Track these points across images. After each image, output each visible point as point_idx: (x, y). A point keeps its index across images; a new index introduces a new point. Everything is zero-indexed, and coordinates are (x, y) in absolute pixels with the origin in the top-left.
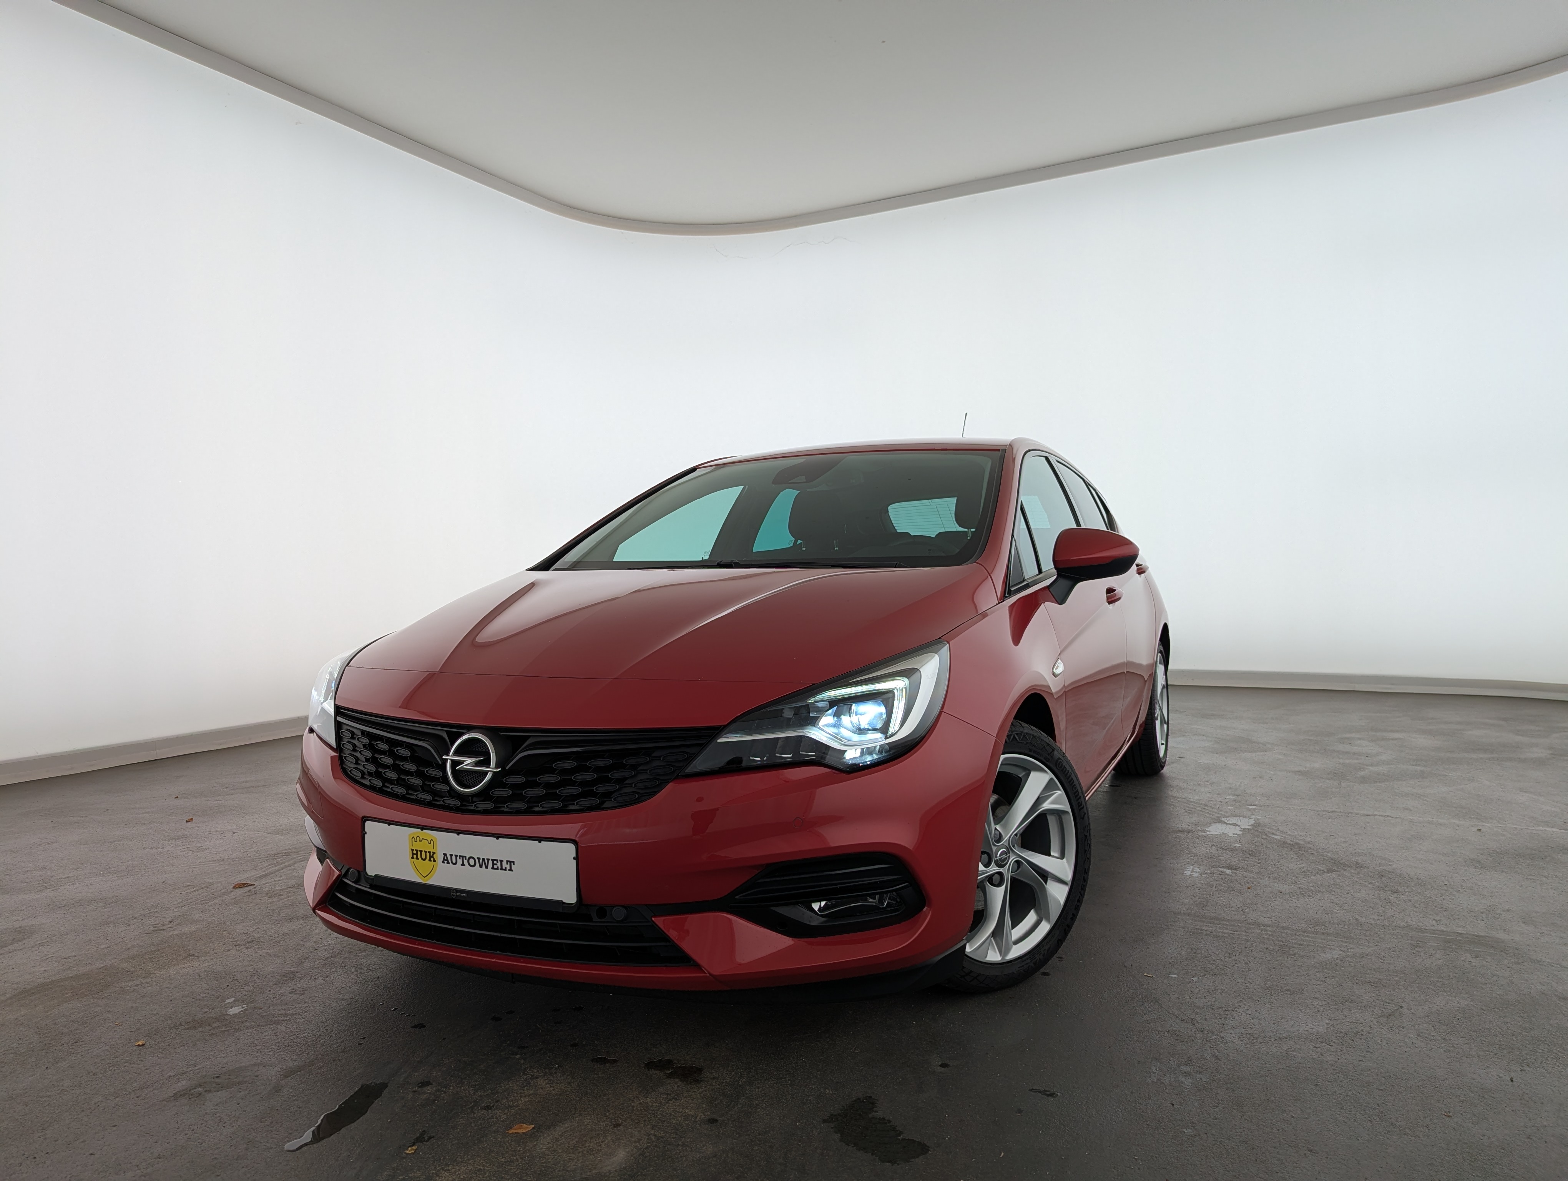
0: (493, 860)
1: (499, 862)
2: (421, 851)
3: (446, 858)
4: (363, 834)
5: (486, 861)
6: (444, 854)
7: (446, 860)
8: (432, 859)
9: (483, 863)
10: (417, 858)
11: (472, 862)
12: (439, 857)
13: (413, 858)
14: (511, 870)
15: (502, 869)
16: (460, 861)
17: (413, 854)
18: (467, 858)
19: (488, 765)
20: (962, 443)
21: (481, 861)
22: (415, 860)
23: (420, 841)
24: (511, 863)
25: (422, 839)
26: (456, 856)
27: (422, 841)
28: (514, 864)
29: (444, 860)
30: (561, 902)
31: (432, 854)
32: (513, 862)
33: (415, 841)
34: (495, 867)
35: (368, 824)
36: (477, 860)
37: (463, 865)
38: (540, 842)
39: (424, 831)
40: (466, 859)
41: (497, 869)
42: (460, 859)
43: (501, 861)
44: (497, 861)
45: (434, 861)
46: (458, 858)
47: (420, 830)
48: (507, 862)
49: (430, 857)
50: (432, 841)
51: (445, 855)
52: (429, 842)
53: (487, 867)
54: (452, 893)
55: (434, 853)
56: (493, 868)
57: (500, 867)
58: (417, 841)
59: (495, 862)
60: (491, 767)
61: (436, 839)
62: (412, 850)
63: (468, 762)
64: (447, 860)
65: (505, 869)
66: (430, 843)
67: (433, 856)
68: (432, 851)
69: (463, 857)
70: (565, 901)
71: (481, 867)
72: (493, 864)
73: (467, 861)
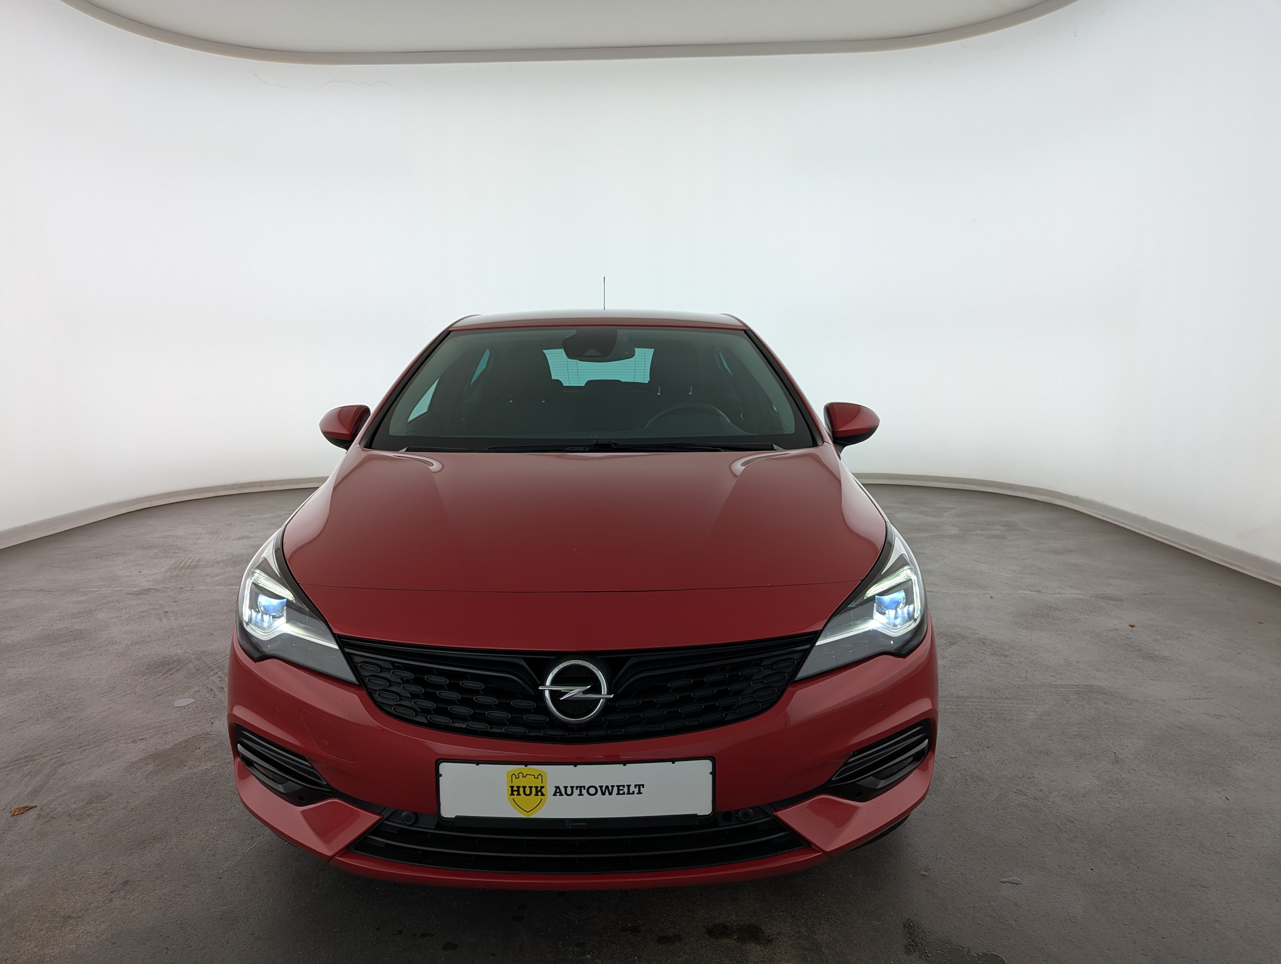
0: (618, 786)
1: (626, 788)
2: (524, 787)
3: (558, 791)
4: (438, 775)
5: (610, 788)
6: (555, 787)
7: (558, 793)
8: (539, 793)
9: (606, 790)
10: (519, 794)
11: (592, 791)
12: (549, 790)
13: (512, 794)
14: (639, 793)
15: (629, 793)
16: (576, 792)
17: (512, 791)
18: (586, 788)
19: (600, 692)
20: (702, 320)
21: (604, 789)
22: (515, 797)
23: (523, 777)
24: (639, 786)
25: (527, 775)
26: (572, 787)
27: (526, 777)
28: (643, 787)
29: (556, 792)
30: (695, 816)
31: (539, 789)
32: (643, 786)
33: (516, 778)
34: (621, 792)
35: (444, 768)
36: (599, 789)
37: (581, 794)
38: (673, 763)
39: (529, 766)
40: (584, 789)
41: (624, 793)
42: (577, 789)
43: (629, 786)
44: (624, 786)
45: (543, 795)
46: (575, 789)
47: (523, 766)
48: (636, 786)
49: (537, 792)
50: (540, 776)
51: (557, 788)
52: (536, 777)
53: (610, 794)
54: (567, 824)
55: (542, 787)
56: (618, 794)
57: (626, 792)
58: (519, 778)
59: (621, 788)
60: (603, 693)
61: (546, 773)
62: (512, 787)
63: (575, 692)
64: (560, 792)
65: (633, 793)
66: (538, 778)
67: (540, 791)
68: (540, 785)
69: (581, 787)
70: (699, 814)
71: (603, 794)
72: (619, 790)
73: (586, 791)
